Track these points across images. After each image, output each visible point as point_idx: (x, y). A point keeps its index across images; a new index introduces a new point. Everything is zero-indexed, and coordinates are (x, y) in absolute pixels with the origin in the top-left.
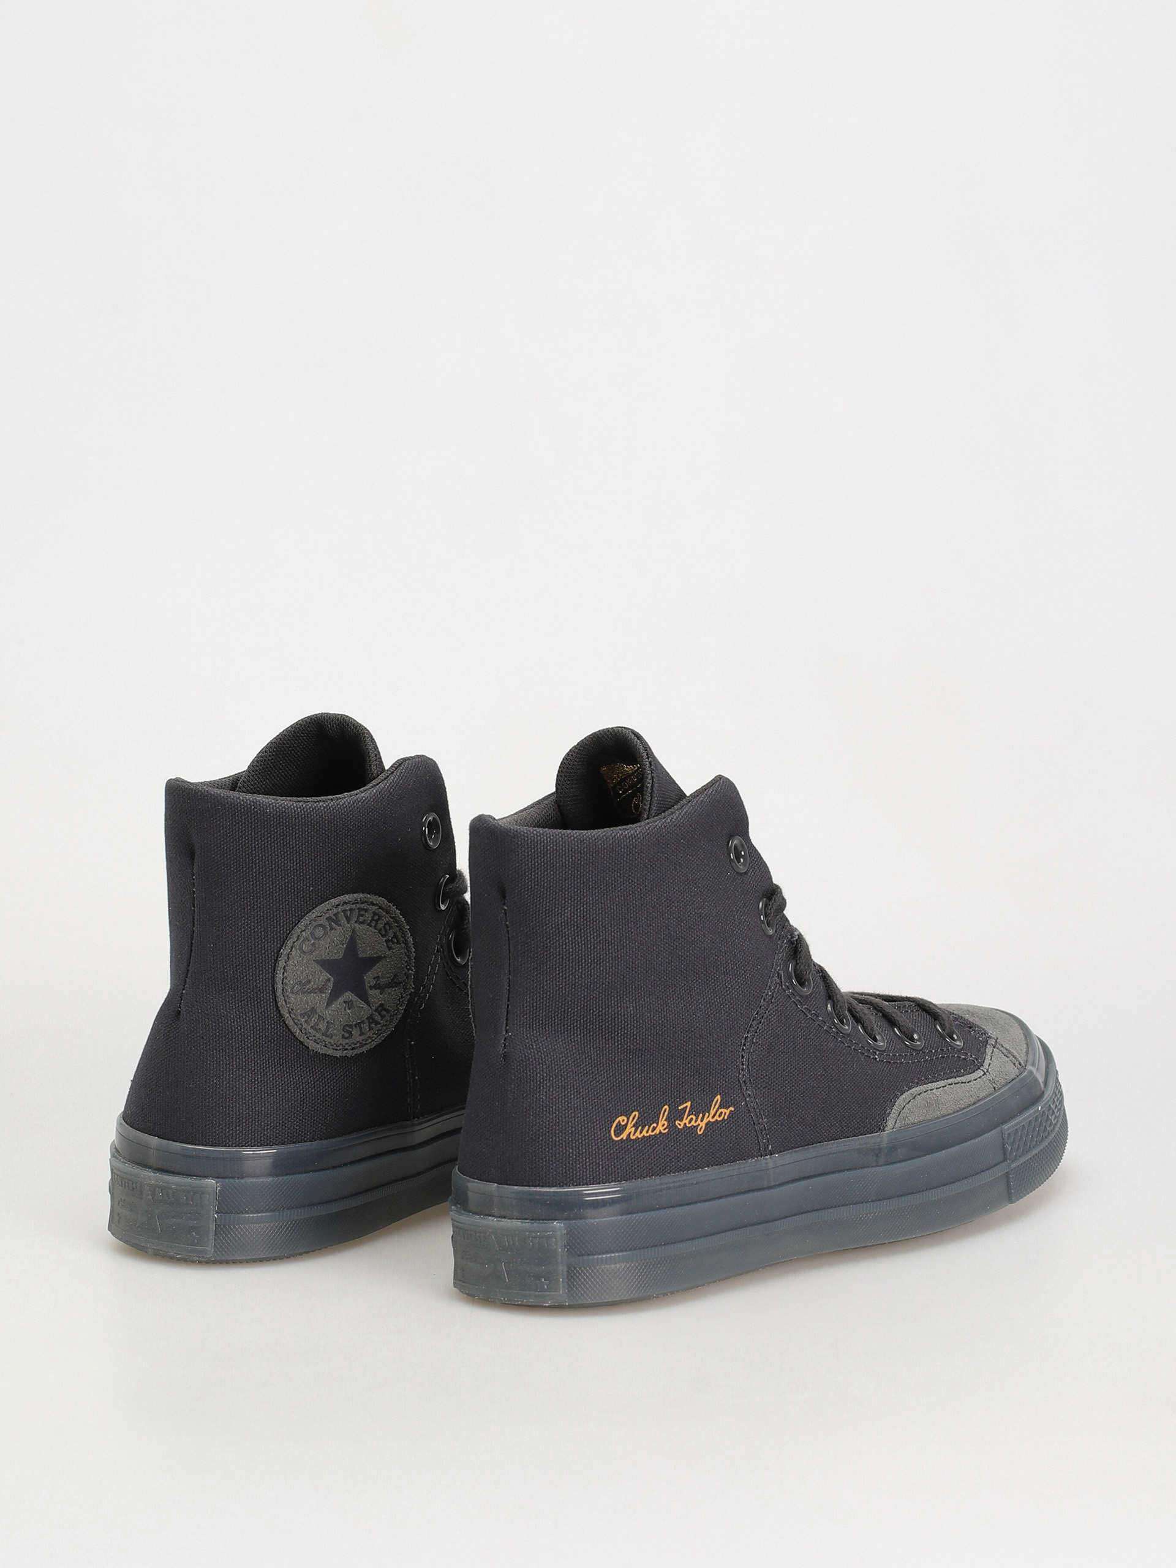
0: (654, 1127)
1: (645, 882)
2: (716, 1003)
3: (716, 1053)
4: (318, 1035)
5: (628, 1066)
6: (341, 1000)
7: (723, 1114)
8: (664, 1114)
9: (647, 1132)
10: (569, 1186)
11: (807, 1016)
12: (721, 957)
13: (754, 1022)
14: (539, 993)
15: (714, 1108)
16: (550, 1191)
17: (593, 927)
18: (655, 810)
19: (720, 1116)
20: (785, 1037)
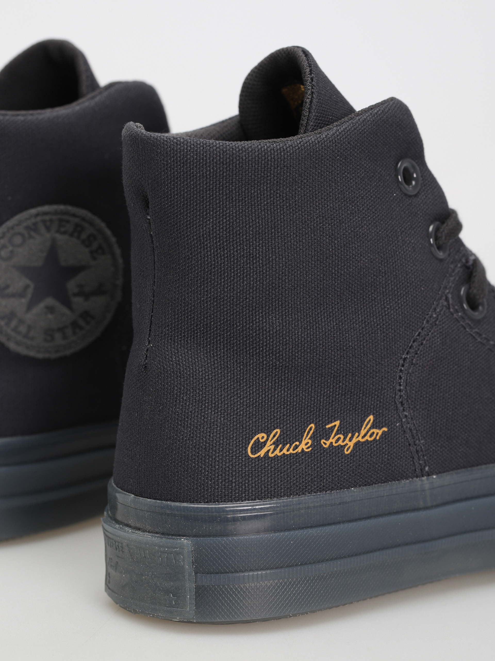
0: (296, 445)
1: (295, 197)
2: (373, 323)
3: (371, 373)
4: (19, 338)
5: (273, 383)
6: (42, 305)
7: (375, 435)
8: (309, 432)
9: (288, 450)
10: (200, 502)
11: (476, 340)
12: (381, 277)
13: (415, 343)
14: (181, 305)
15: (365, 428)
16: (194, 507)
17: (236, 240)
18: (312, 125)
19: (371, 436)
20: (449, 360)
